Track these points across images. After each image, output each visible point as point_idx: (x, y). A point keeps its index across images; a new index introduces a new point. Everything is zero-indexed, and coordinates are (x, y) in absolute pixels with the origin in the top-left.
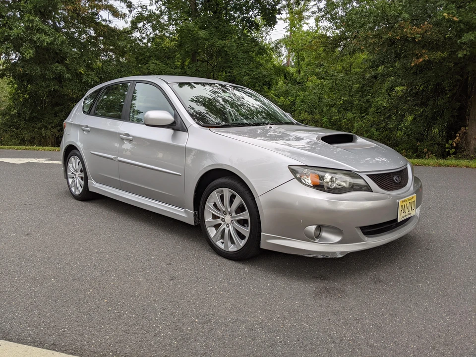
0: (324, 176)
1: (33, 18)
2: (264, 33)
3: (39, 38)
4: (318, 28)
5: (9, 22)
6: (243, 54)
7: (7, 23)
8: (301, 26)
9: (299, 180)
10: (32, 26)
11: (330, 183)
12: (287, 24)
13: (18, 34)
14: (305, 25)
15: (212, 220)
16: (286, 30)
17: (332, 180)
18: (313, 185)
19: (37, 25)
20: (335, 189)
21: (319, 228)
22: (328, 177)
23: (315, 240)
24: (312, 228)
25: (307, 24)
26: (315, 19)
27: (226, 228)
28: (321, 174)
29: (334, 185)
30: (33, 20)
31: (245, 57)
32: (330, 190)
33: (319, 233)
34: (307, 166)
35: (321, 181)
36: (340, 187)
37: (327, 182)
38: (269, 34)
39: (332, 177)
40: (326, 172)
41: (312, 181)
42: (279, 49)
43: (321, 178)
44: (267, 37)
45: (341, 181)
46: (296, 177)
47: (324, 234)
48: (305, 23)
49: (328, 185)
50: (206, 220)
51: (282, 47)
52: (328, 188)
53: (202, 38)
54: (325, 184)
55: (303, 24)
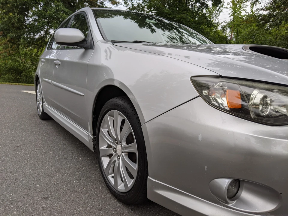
0: (250, 95)
1: (59, 4)
2: (214, 18)
3: (62, 16)
4: (252, 13)
5: (46, 8)
6: (195, 25)
7: (45, 8)
8: (240, 12)
9: (207, 100)
10: (58, 9)
11: (261, 107)
12: (230, 11)
13: (50, 14)
14: (243, 11)
15: (108, 149)
16: (230, 15)
17: (264, 102)
18: (231, 109)
19: (61, 8)
20: (269, 117)
21: (237, 184)
22: (257, 96)
23: (228, 203)
24: (224, 183)
25: (245, 10)
26: (251, 3)
27: (117, 161)
28: (246, 90)
29: (268, 111)
30: (59, 5)
31: (196, 26)
32: (260, 119)
33: (236, 191)
34: (221, 76)
35: (244, 103)
36: (278, 114)
37: (256, 105)
38: (218, 18)
39: (265, 97)
40: (254, 88)
41: (229, 102)
42: (225, 30)
43: (246, 97)
44: (216, 20)
45: (279, 106)
46: (201, 95)
47: (245, 195)
48: (243, 10)
49: (256, 111)
50: (101, 148)
51: (227, 29)
52: (258, 115)
53: (166, 13)
54: (251, 109)
55: (242, 11)
